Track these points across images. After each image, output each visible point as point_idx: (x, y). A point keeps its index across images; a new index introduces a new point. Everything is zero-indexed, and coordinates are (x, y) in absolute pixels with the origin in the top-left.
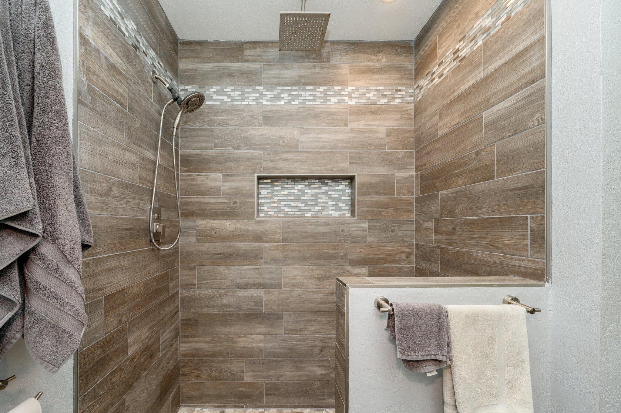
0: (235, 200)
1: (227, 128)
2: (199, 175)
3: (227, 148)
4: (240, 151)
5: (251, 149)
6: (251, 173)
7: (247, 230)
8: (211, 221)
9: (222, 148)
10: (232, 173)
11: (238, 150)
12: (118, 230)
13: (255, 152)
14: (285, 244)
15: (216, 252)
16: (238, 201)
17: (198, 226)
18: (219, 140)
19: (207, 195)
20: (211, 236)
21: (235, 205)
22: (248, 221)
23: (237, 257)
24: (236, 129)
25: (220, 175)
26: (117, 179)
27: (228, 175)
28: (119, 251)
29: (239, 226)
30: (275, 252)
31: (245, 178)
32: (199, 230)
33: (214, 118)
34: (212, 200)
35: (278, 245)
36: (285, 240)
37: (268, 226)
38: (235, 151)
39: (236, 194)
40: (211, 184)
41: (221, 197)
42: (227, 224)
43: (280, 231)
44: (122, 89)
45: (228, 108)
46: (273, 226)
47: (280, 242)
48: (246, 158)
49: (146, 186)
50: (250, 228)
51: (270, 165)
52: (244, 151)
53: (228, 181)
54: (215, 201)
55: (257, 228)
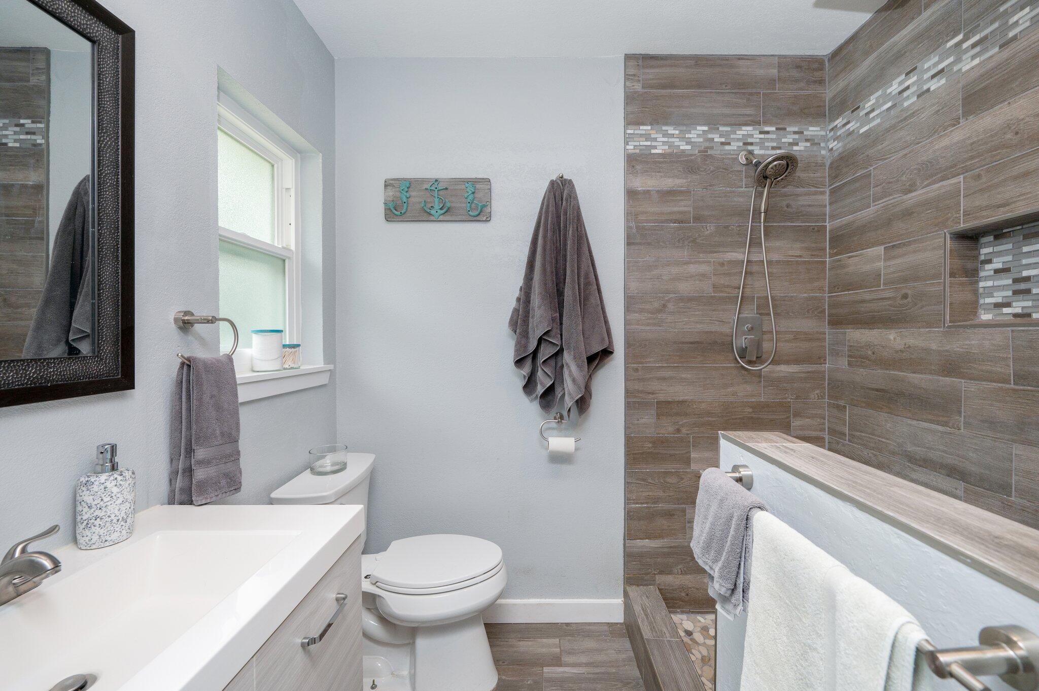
0: (904, 291)
1: (892, 159)
2: (852, 257)
3: (891, 197)
4: (913, 194)
5: (934, 182)
6: (937, 231)
7: (927, 351)
8: (867, 332)
9: (884, 200)
10: (899, 240)
11: (910, 191)
12: (675, 343)
13: (943, 186)
14: (1022, 387)
15: (874, 386)
16: (909, 292)
17: (849, 341)
18: (879, 187)
19: (860, 287)
20: (867, 358)
21: (905, 301)
22: (929, 332)
23: (908, 401)
24: (906, 154)
25: (881, 249)
26: (674, 295)
27: (893, 246)
28: (677, 363)
29: (912, 342)
30: (991, 405)
31: (924, 244)
32: (851, 346)
33: (871, 152)
34: (867, 297)
35: (1001, 388)
36: (1020, 378)
37: (973, 342)
38: (905, 197)
39: (905, 280)
40: (867, 268)
41: (882, 288)
42: (892, 337)
43: (1005, 356)
44: (683, 206)
45: (893, 122)
46: (987, 343)
47: (1007, 381)
48: (926, 204)
49: (729, 294)
50: (934, 346)
51: (980, 201)
52: (924, 190)
53: (894, 258)
54: (873, 296)
55: (948, 348)
